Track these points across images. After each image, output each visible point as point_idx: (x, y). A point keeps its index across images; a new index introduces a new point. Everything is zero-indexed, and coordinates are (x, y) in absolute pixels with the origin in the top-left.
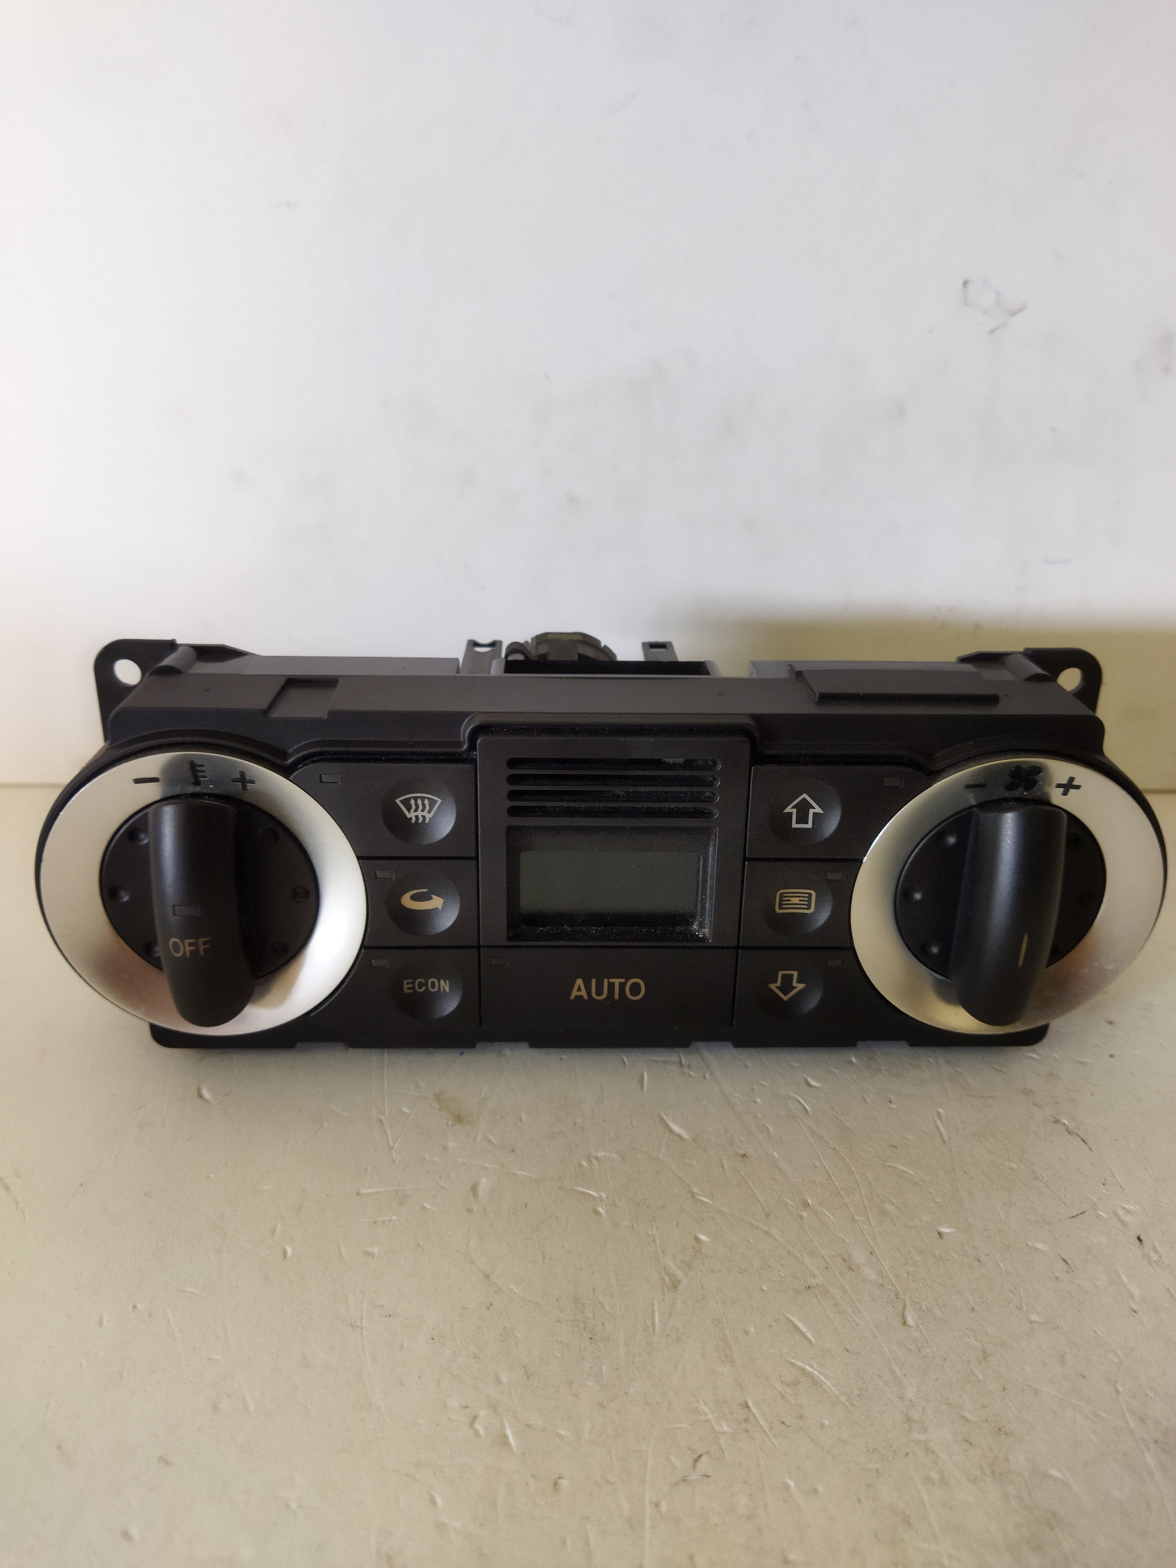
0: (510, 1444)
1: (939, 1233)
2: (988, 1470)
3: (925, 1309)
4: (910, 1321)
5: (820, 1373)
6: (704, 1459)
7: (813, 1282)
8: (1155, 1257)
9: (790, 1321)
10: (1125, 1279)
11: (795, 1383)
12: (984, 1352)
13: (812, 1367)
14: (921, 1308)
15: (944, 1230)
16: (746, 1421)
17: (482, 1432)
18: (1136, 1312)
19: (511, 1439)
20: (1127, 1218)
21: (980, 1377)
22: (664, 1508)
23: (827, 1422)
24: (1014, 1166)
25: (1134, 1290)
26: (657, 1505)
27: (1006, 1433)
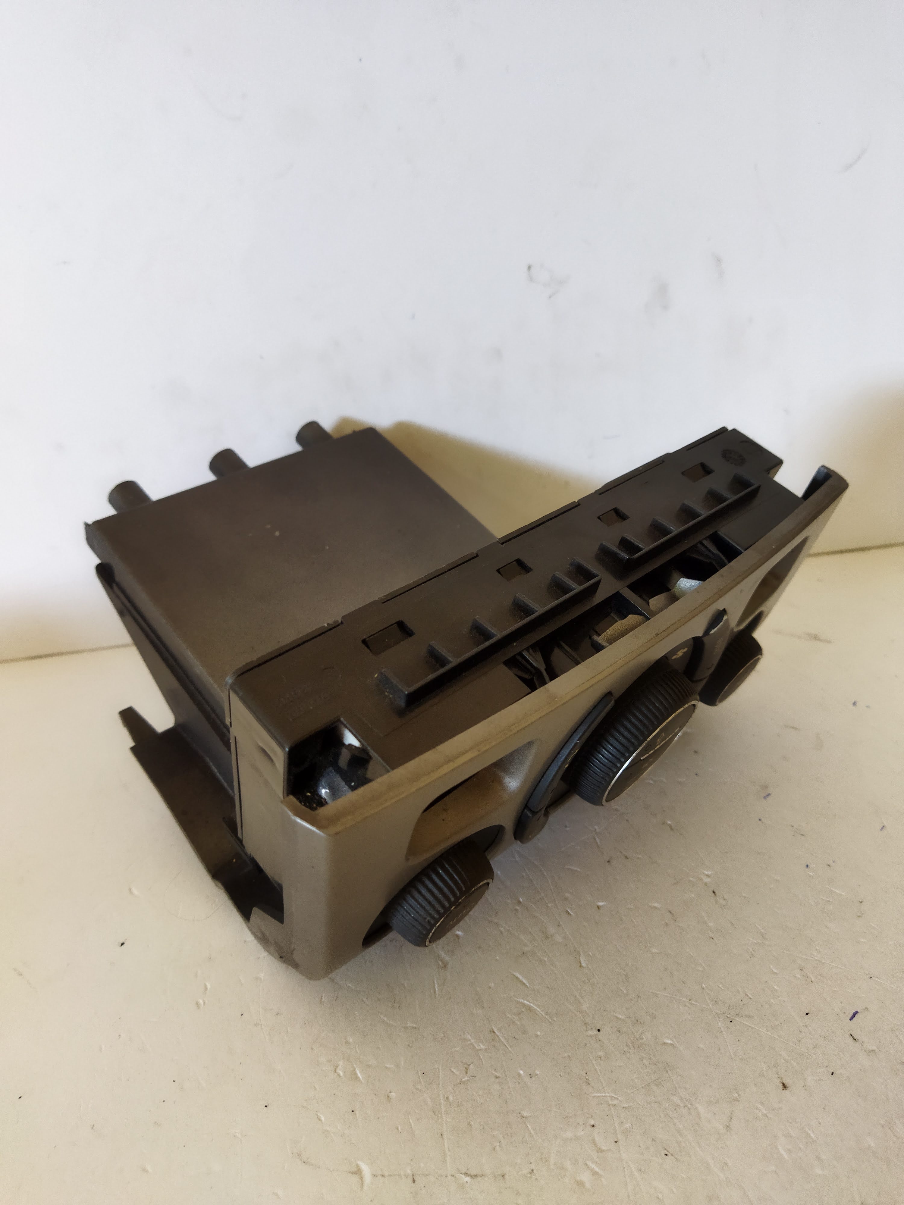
0: (359, 1078)
1: (598, 906)
2: (631, 1046)
3: (591, 955)
4: (583, 964)
5: (534, 1004)
6: (471, 1066)
7: (526, 949)
8: (723, 902)
9: (514, 975)
10: (706, 919)
11: (520, 1013)
12: (626, 976)
13: (528, 1001)
14: (589, 954)
15: (601, 904)
16: (493, 1040)
17: (342, 1074)
18: (712, 938)
19: (359, 1075)
20: (707, 880)
21: (625, 992)
22: (451, 1099)
23: (539, 1033)
24: (640, 856)
25: (711, 924)
26: (447, 1098)
27: (640, 1023)
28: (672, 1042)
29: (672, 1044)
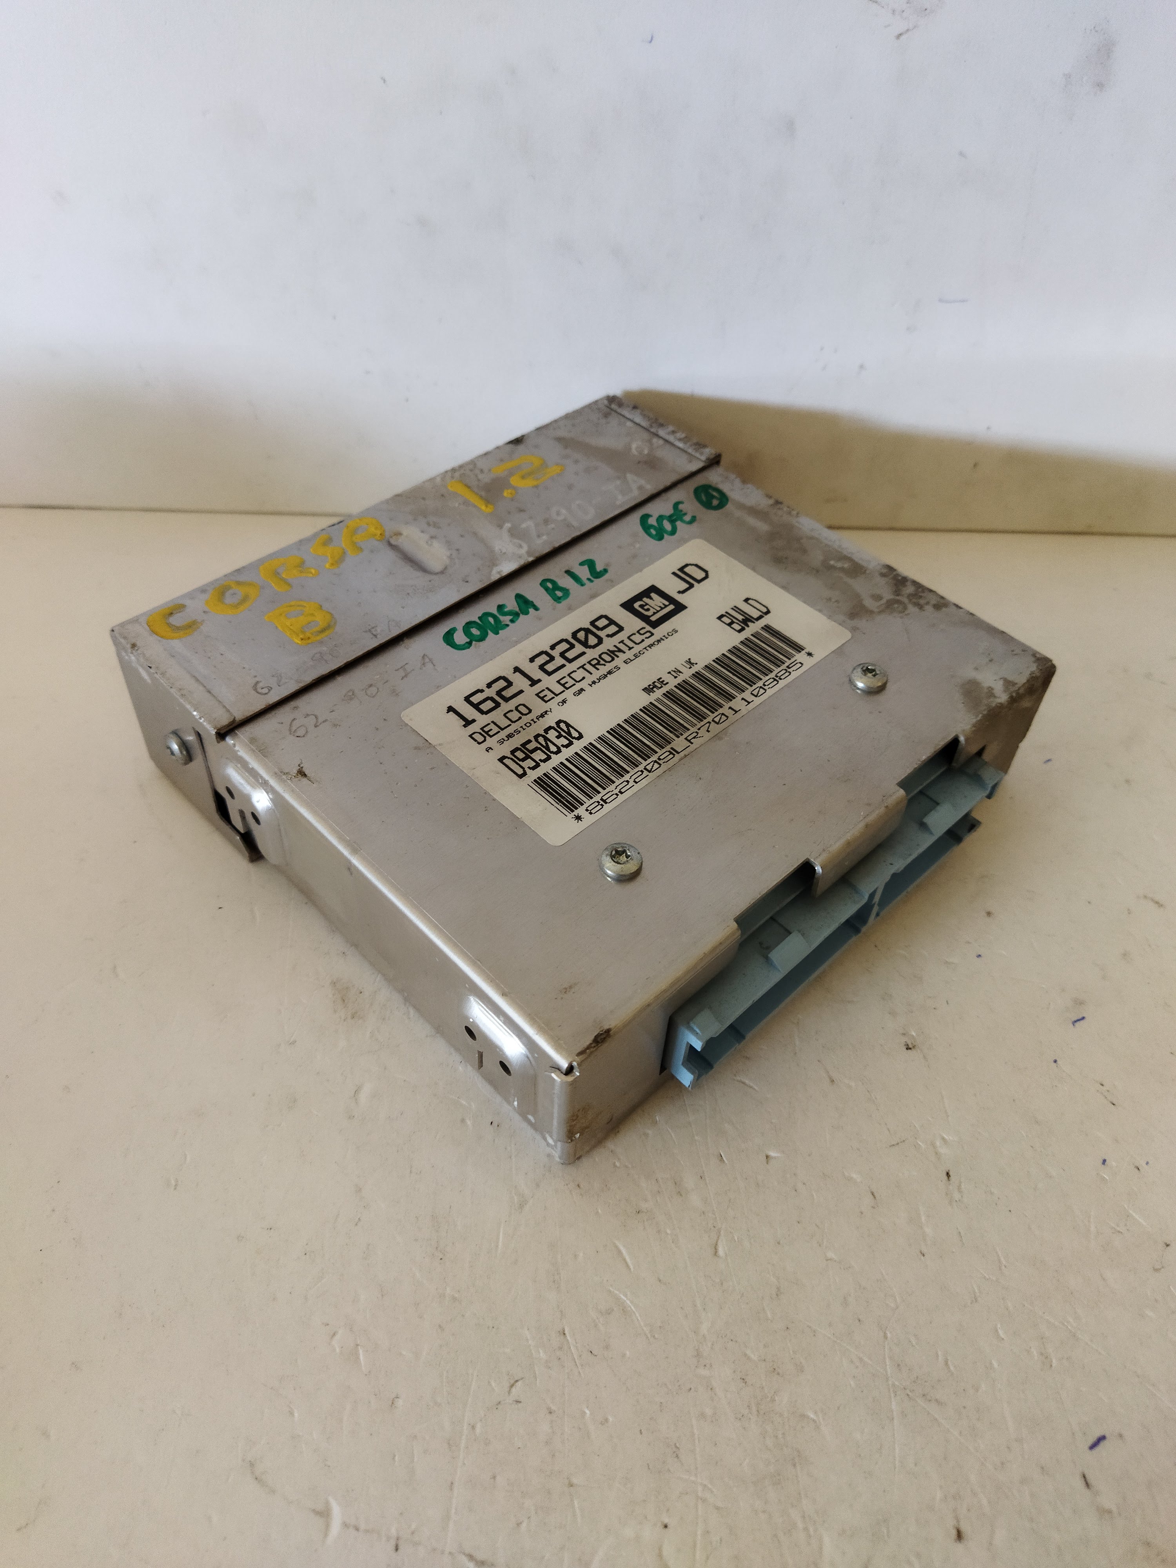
0: (360, 1362)
1: (767, 1157)
2: (754, 1409)
3: (736, 1239)
4: (721, 1252)
5: (632, 1302)
6: (519, 1383)
7: (644, 1206)
8: (957, 1196)
9: (616, 1247)
10: (923, 1218)
11: (609, 1312)
12: (778, 1289)
13: (626, 1296)
14: (734, 1238)
15: (772, 1154)
16: (560, 1348)
17: (338, 1349)
18: (924, 1255)
19: (362, 1358)
20: (943, 1150)
21: (769, 1315)
22: (478, 1430)
23: (628, 1353)
24: (853, 1084)
25: (928, 1230)
26: (473, 1427)
27: (778, 1374)
28: (815, 1418)
29: (814, 1420)
